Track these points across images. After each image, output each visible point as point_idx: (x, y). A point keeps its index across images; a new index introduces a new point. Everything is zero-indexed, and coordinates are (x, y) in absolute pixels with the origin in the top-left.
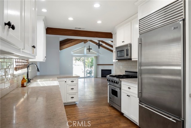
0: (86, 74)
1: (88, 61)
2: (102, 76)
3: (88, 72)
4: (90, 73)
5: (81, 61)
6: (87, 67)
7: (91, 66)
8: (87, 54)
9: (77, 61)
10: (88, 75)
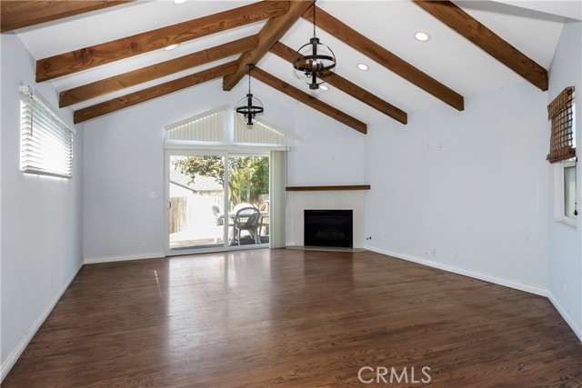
0: (235, 232)
1: (242, 177)
2: (308, 241)
3: (245, 220)
4: (252, 224)
5: (213, 176)
6: (239, 199)
7: (255, 196)
8: (238, 138)
9: (197, 175)
10: (245, 233)
